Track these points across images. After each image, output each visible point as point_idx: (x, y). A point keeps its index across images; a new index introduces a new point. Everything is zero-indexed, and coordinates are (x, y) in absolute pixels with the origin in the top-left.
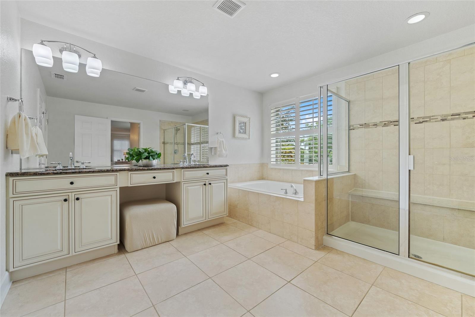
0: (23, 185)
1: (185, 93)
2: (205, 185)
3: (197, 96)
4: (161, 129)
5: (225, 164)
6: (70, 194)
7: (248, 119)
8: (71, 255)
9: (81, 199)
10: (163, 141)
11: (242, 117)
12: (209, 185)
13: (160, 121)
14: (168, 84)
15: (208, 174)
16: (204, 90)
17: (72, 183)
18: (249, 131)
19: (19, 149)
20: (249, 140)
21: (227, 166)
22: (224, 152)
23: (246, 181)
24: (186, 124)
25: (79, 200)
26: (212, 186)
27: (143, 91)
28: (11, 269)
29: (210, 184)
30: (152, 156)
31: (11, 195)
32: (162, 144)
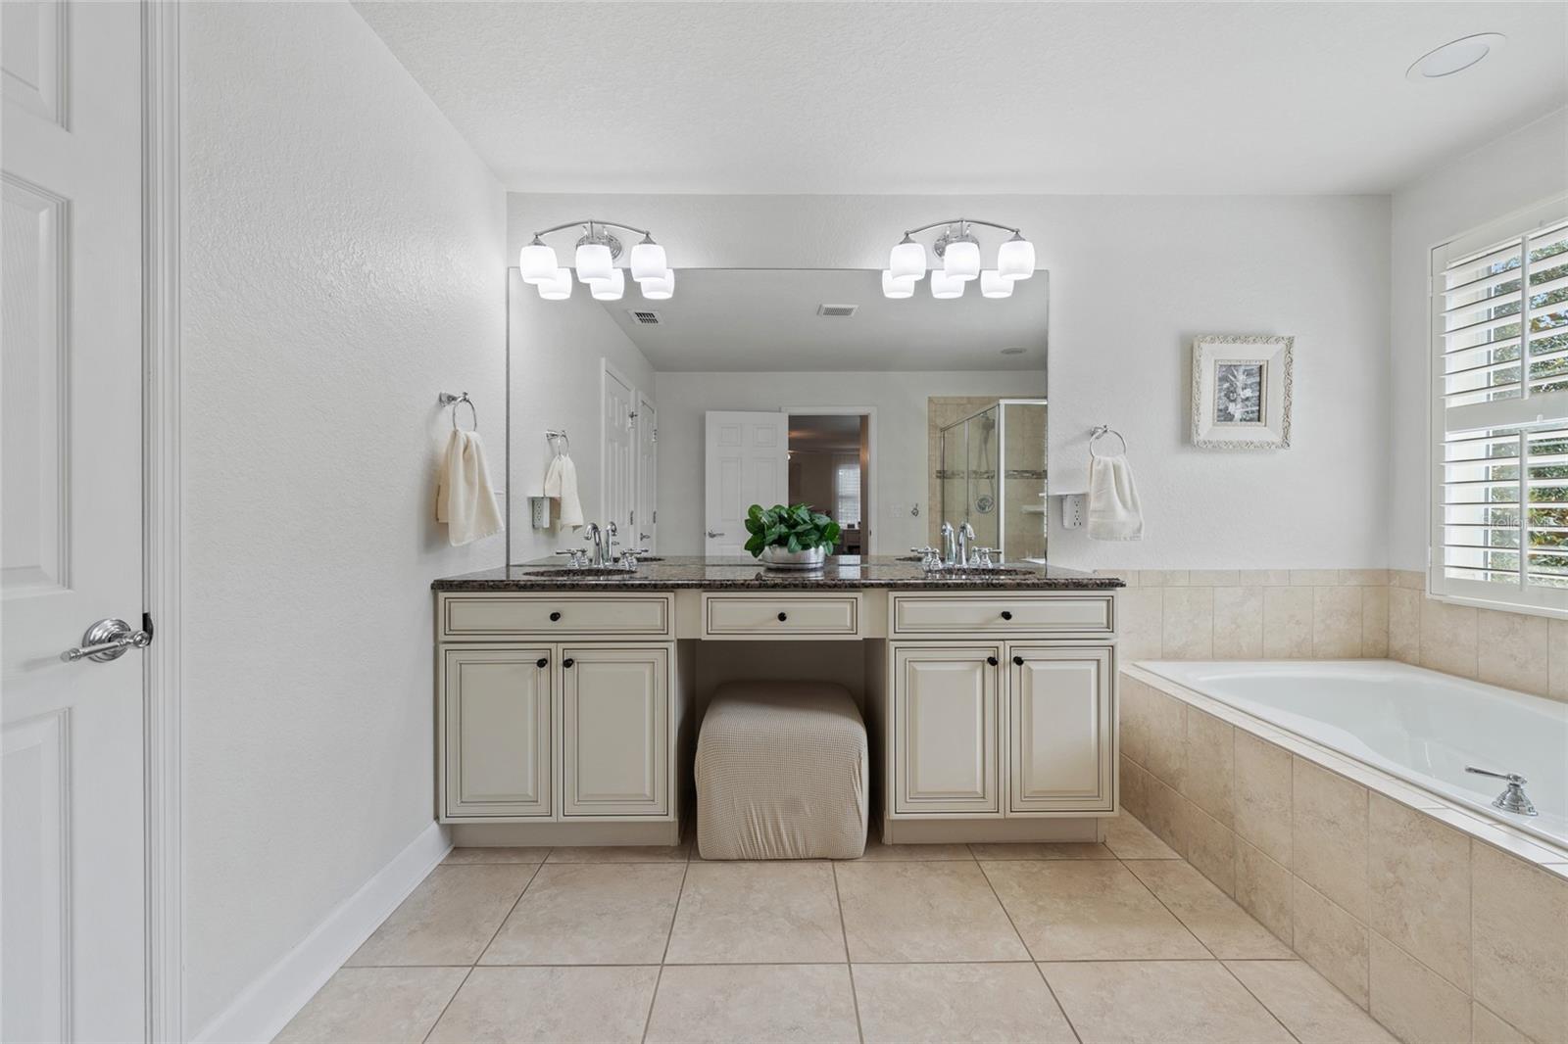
0: (469, 612)
1: (947, 286)
2: (993, 661)
3: (997, 286)
4: (932, 426)
5: (1105, 575)
6: (552, 646)
7: (1282, 345)
8: (553, 819)
9: (578, 663)
10: (938, 468)
11: (1234, 340)
12: (1015, 666)
13: (930, 400)
14: (880, 268)
15: (1007, 616)
16: (1018, 259)
17: (555, 617)
18: (1287, 409)
19: (447, 524)
20: (1282, 451)
21: (1113, 584)
22: (1121, 513)
23: (1261, 655)
24: (1002, 402)
25: (571, 668)
26: (1030, 670)
27: (846, 312)
28: (443, 820)
29: (1019, 661)
30: (798, 535)
31: (442, 637)
32: (937, 477)
